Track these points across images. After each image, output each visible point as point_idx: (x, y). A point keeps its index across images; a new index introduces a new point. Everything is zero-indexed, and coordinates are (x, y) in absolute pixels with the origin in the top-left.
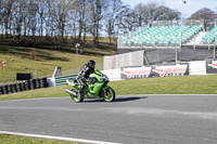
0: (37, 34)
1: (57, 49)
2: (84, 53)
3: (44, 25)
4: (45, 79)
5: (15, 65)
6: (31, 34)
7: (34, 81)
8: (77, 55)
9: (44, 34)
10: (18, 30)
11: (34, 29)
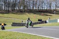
0: (43, 9)
1: (49, 13)
2: (57, 14)
3: (45, 6)
4: (46, 21)
5: (38, 17)
6: (42, 9)
7: (43, 21)
8: (55, 14)
9: (45, 9)
10: (39, 8)
11: (43, 8)
